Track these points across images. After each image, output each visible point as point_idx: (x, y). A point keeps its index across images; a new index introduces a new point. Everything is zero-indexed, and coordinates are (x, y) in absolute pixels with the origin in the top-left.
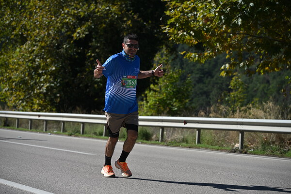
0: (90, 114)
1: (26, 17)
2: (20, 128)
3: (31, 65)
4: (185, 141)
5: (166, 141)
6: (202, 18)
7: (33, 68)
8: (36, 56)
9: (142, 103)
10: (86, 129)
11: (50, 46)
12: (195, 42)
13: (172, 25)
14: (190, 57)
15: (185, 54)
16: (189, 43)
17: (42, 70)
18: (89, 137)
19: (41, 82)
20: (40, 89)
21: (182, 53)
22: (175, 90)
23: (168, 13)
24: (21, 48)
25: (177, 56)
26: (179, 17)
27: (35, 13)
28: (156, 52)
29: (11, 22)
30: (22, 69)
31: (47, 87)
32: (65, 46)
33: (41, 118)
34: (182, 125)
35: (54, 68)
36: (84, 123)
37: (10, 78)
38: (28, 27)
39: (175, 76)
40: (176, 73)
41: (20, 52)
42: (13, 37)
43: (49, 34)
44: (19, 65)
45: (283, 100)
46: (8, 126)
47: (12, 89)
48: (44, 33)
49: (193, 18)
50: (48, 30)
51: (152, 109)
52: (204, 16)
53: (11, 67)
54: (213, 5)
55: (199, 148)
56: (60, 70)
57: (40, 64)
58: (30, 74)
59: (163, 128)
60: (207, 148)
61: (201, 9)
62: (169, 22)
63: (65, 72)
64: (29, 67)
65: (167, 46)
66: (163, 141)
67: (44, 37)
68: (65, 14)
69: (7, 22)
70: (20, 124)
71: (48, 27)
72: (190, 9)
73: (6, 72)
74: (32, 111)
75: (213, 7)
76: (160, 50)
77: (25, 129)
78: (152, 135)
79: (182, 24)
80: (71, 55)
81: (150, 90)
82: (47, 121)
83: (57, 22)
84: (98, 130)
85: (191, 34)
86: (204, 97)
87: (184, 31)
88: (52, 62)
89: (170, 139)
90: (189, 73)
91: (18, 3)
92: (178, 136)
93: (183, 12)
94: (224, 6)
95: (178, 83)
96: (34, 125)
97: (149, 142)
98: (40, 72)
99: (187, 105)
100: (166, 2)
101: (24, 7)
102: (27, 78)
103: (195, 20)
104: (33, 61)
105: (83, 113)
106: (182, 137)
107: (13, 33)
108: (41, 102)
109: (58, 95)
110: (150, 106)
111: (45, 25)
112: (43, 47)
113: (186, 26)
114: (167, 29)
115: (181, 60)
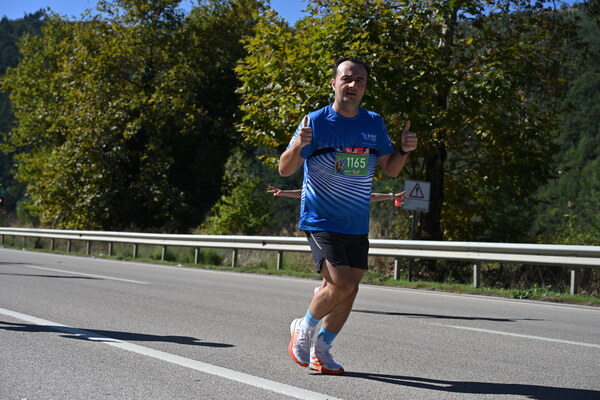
0: (146, 232)
1: (64, 111)
2: (55, 251)
3: (70, 171)
4: (263, 265)
5: (240, 266)
6: (285, 115)
7: (73, 175)
8: (78, 160)
9: (212, 219)
10: (140, 252)
11: (96, 148)
12: (276, 144)
13: (248, 123)
14: (270, 163)
15: (263, 159)
16: (268, 145)
17: (85, 177)
18: (144, 262)
19: (84, 193)
20: (83, 201)
21: (260, 158)
22: (252, 202)
23: (243, 108)
24: (58, 151)
25: (255, 161)
26: (257, 113)
27: (77, 106)
28: (228, 157)
29: (46, 116)
30: (59, 176)
31: (92, 199)
32: (115, 149)
33: (83, 238)
34: (260, 246)
35: (101, 176)
36: (137, 244)
37: (44, 187)
38: (67, 124)
39: (252, 185)
40: (253, 182)
41: (56, 154)
42: (47, 135)
43: (94, 133)
44: (55, 170)
45: (384, 216)
46: (41, 247)
47: (47, 202)
48: (87, 131)
49: (274, 115)
50: (93, 127)
51: (225, 226)
52: (287, 112)
53: (45, 173)
54: (299, 99)
55: (280, 275)
56: (108, 178)
57: (82, 170)
58: (69, 183)
59: (236, 249)
60: (290, 275)
61: (284, 103)
62: (244, 120)
63: (114, 180)
64: (69, 174)
65: (242, 148)
66: (237, 266)
67: (87, 137)
68: (114, 107)
69: (40, 117)
70: (56, 245)
71: (92, 124)
72: (270, 103)
73: (39, 179)
74: (73, 229)
75: (298, 102)
76: (232, 154)
77: (63, 251)
78: (224, 259)
79: (260, 122)
80: (121, 159)
81: (222, 203)
82: (91, 242)
83: (104, 118)
84: (156, 253)
85: (271, 135)
86: (288, 212)
87: (262, 131)
88: (98, 167)
89: (245, 264)
90: (269, 182)
91: (55, 94)
92: (255, 259)
93: (261, 106)
94: (312, 100)
95: (256, 194)
96: (74, 247)
97: (219, 267)
98: (82, 179)
99: (268, 220)
100: (240, 95)
101: (61, 98)
102: (66, 187)
103: (277, 116)
104: (74, 166)
105: (137, 232)
106: (260, 261)
107: (49, 130)
108: (84, 218)
109: (107, 209)
110: (220, 224)
111: (90, 121)
112: (86, 150)
113: (264, 124)
114: (241, 128)
115: (260, 165)
